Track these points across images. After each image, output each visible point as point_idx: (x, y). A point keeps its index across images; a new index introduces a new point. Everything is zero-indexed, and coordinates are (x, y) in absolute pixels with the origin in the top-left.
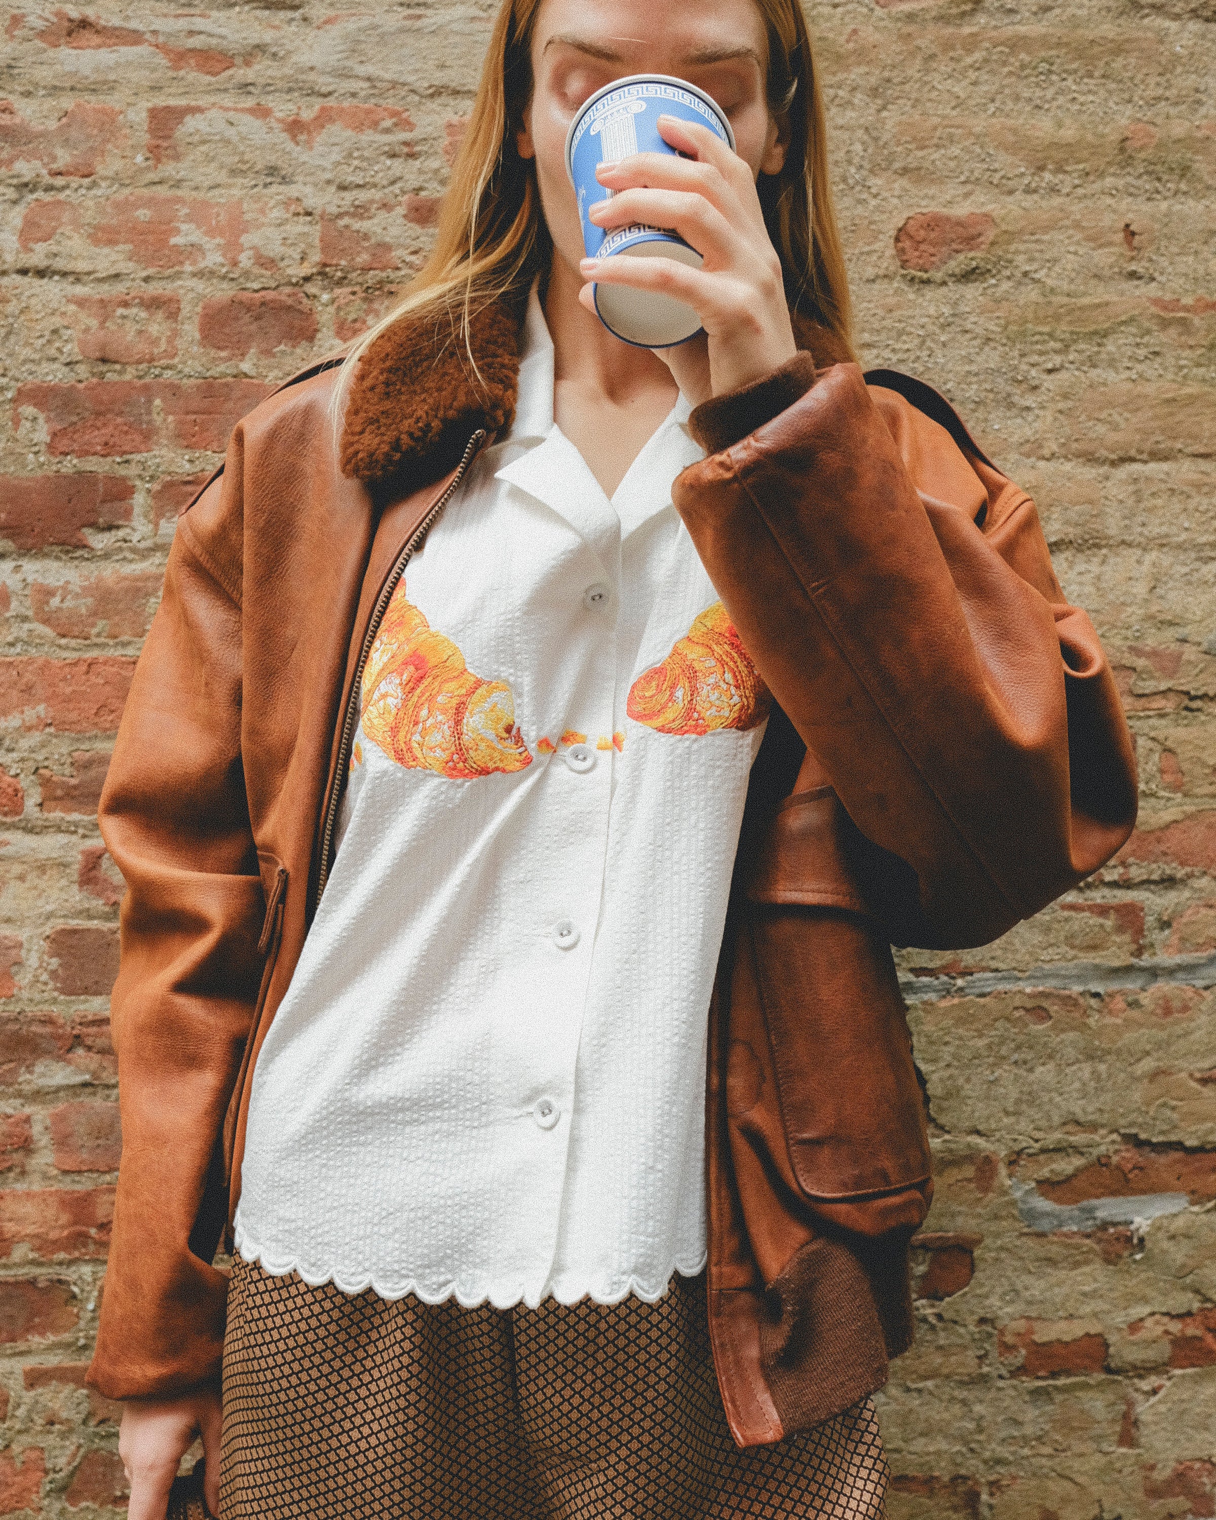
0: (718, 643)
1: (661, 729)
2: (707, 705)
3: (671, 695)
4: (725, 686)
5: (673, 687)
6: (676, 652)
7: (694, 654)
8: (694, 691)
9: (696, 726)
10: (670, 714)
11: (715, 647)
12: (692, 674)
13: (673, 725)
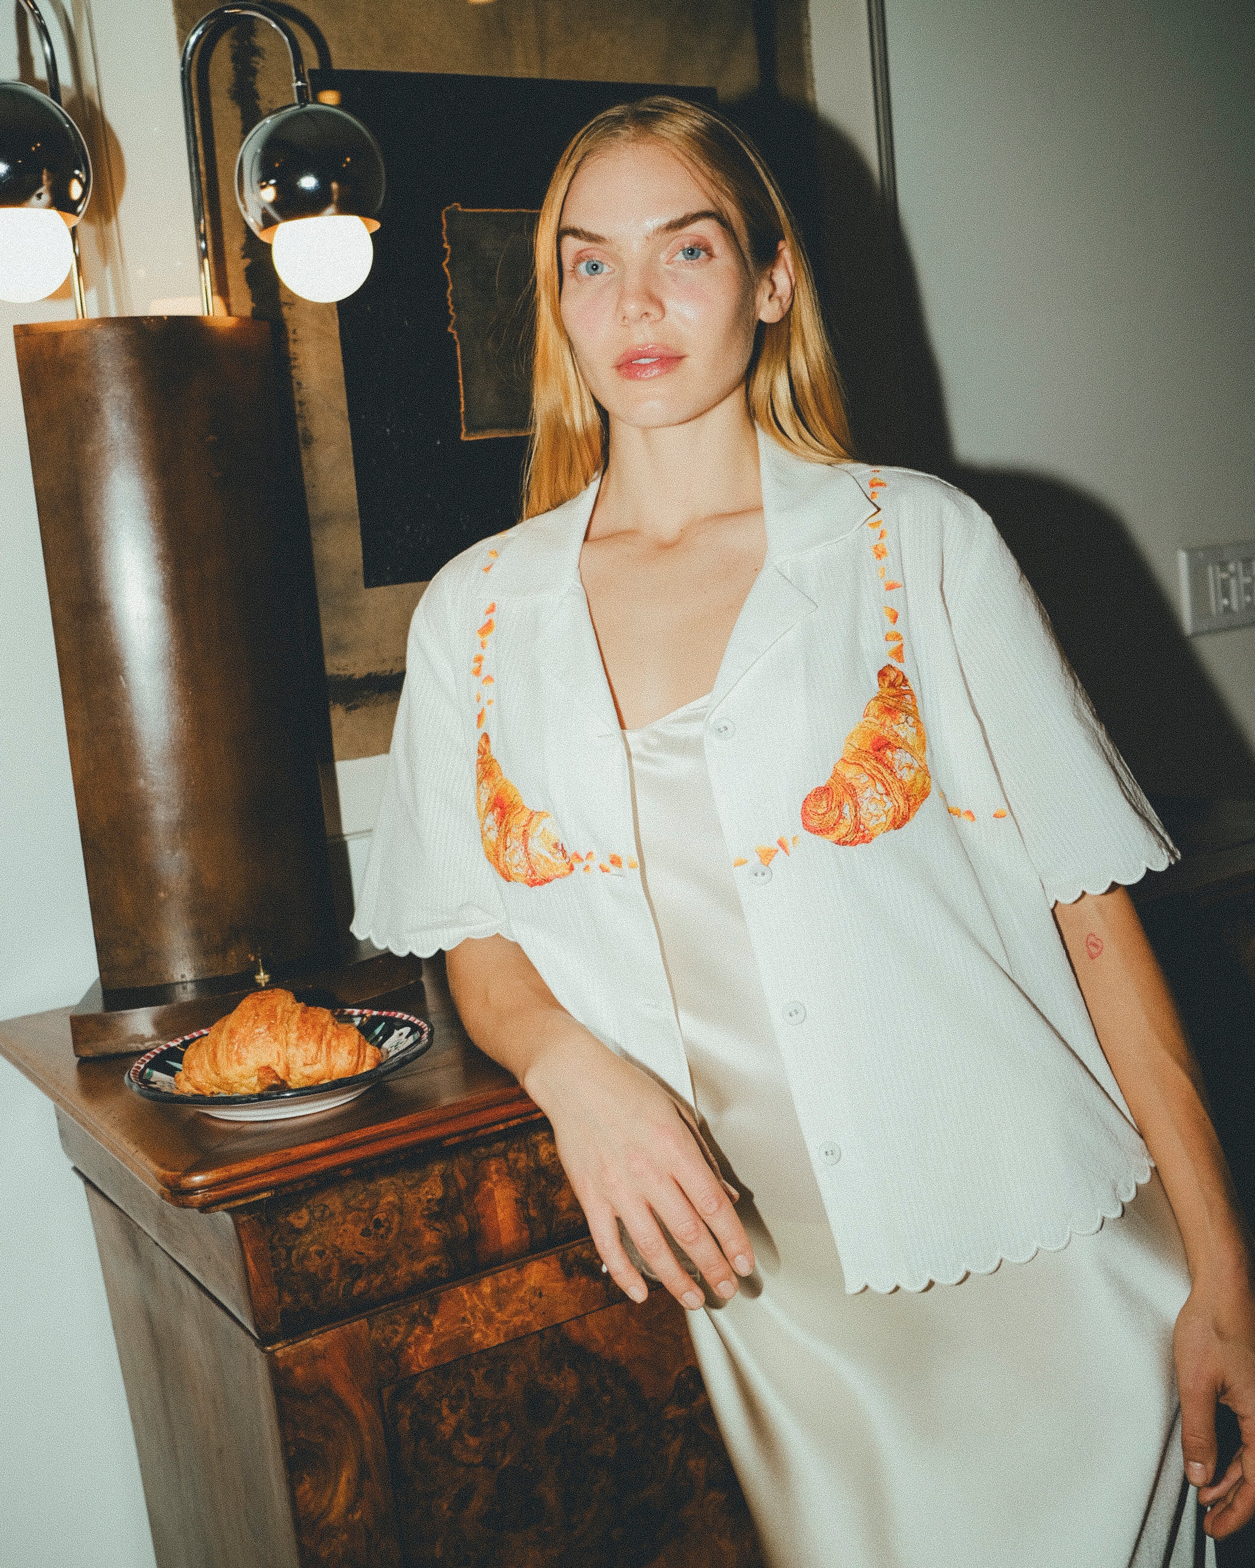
0: (866, 760)
1: (838, 842)
2: (868, 816)
3: (841, 812)
4: (878, 797)
5: (840, 805)
6: (836, 774)
7: (850, 773)
8: (856, 806)
9: (864, 837)
10: (842, 830)
11: (864, 764)
12: (851, 791)
13: (847, 839)
